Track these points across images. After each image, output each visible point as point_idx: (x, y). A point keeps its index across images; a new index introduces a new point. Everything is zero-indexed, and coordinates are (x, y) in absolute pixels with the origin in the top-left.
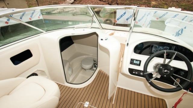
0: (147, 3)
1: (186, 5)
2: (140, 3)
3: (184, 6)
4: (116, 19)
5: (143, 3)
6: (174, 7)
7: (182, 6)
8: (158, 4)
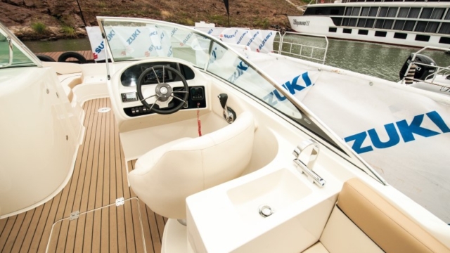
0: (152, 13)
1: (218, 17)
2: (139, 13)
3: (217, 19)
4: (94, 51)
5: (144, 13)
6: (203, 20)
7: (214, 19)
8: (175, 16)
